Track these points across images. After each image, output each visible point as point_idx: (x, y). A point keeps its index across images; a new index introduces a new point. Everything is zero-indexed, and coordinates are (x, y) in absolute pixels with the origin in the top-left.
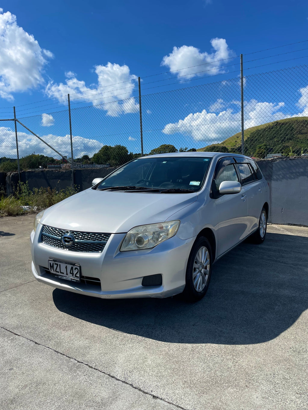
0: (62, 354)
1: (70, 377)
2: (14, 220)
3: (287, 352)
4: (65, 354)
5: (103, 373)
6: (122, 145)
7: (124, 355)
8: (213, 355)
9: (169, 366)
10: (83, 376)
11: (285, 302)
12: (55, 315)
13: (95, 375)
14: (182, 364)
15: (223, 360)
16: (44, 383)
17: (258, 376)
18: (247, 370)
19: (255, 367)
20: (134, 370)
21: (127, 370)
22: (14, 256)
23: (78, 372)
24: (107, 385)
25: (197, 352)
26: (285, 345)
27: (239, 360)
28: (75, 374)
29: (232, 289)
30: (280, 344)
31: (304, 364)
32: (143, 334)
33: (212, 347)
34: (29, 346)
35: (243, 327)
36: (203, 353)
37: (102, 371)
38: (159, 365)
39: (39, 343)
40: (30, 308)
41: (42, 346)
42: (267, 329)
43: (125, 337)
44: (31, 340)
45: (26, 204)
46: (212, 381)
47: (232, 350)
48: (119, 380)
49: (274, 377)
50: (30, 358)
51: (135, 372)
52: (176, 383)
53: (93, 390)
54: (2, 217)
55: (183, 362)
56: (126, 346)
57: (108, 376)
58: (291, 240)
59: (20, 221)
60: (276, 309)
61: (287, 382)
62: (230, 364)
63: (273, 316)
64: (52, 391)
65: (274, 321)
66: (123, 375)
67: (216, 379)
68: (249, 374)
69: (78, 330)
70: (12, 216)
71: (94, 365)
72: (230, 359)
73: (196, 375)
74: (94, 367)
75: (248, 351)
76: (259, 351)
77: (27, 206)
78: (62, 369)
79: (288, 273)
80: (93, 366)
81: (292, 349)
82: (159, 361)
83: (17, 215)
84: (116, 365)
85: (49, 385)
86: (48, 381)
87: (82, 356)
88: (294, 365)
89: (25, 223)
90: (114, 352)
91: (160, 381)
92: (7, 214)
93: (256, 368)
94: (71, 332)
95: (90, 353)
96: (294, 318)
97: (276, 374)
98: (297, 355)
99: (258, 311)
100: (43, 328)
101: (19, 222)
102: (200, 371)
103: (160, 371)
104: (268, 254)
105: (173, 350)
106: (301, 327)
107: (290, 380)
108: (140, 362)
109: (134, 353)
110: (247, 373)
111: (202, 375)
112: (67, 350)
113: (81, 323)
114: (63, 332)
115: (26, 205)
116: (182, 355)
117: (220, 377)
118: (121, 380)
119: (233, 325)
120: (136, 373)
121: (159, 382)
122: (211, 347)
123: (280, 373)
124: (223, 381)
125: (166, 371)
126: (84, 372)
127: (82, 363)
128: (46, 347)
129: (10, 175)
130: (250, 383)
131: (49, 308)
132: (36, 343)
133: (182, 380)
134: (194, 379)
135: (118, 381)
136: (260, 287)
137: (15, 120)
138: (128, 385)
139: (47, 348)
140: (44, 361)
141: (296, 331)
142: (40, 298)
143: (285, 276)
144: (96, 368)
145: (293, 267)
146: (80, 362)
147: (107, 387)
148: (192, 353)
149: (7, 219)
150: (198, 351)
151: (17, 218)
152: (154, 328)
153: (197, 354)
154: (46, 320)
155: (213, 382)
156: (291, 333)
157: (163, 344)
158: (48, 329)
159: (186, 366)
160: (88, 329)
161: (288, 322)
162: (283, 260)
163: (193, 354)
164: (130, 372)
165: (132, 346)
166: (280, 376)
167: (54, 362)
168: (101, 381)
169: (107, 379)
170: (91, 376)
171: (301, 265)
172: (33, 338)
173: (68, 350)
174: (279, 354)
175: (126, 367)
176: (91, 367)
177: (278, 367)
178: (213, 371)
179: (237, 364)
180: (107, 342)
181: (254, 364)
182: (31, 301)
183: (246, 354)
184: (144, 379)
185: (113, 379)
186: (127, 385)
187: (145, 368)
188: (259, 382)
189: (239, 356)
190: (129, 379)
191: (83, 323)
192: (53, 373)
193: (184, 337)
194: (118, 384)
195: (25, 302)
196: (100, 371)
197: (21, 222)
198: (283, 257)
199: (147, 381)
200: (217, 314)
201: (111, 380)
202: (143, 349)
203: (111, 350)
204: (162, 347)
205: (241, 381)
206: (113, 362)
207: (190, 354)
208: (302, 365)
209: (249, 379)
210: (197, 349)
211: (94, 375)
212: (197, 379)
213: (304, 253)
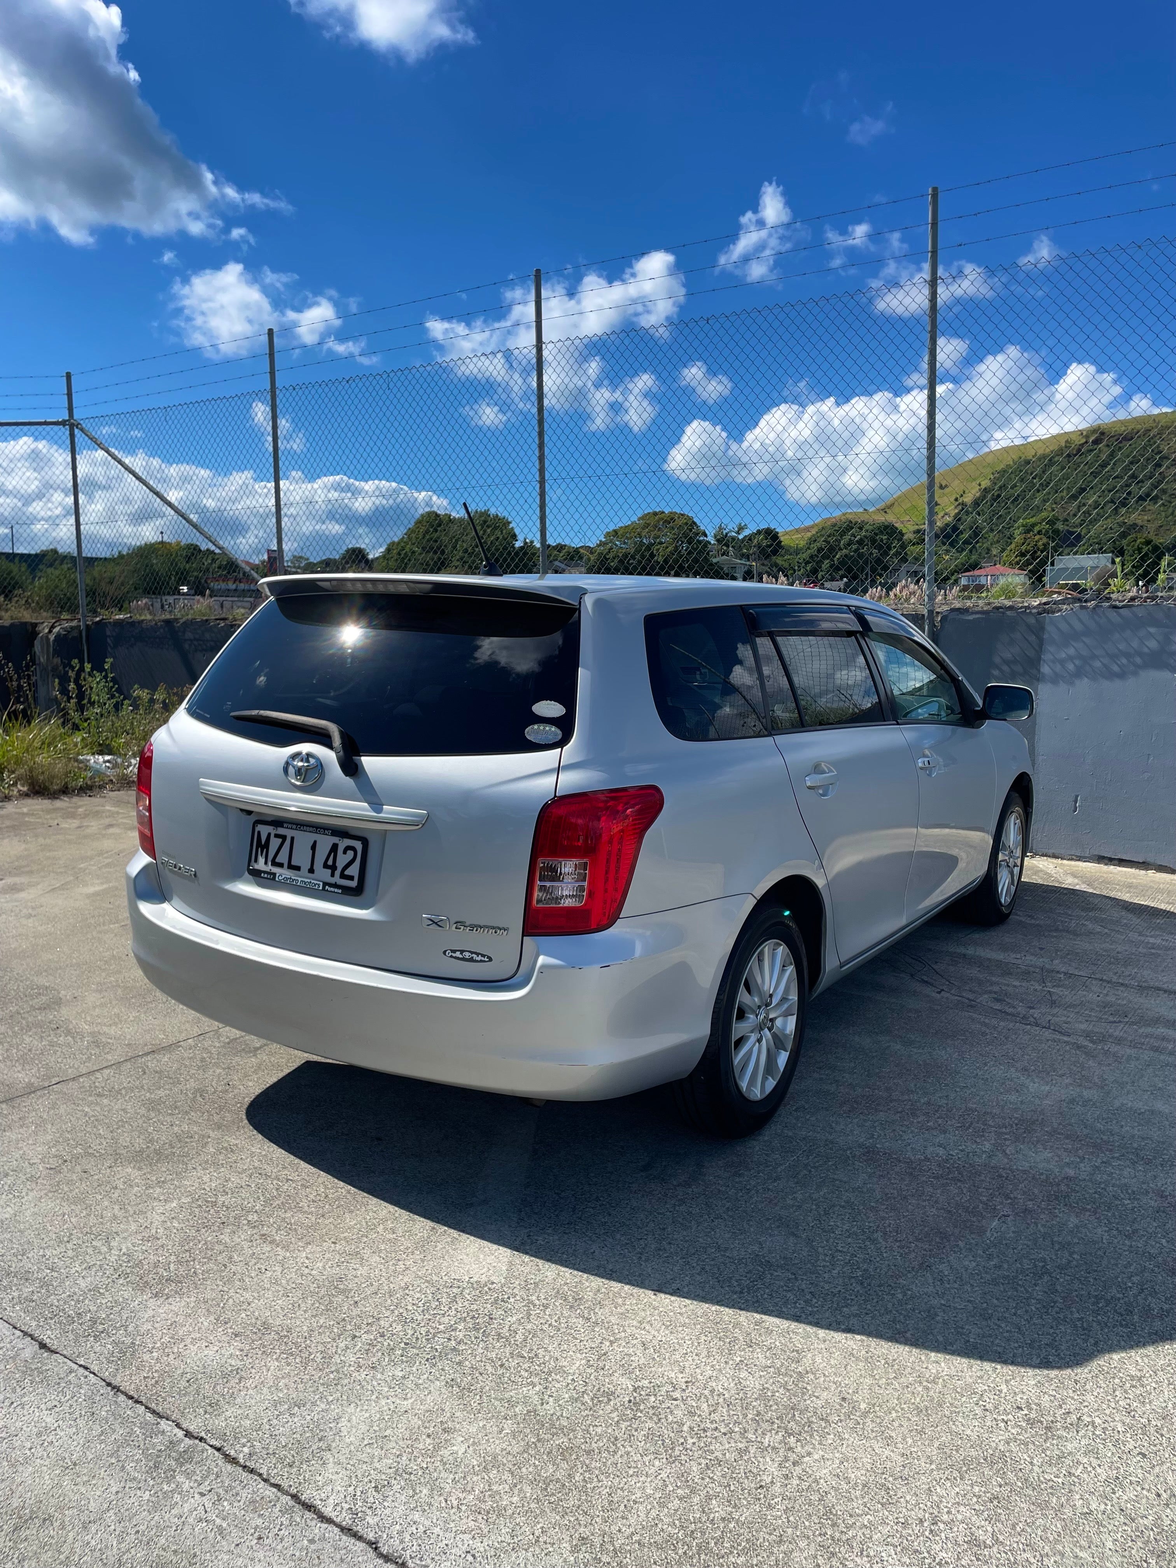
0: (131, 1398)
1: (146, 1496)
2: (48, 811)
3: (1002, 1425)
4: (143, 1399)
5: (274, 1490)
6: (493, 511)
7: (367, 1415)
8: (709, 1425)
9: (531, 1469)
10: (197, 1496)
11: (1030, 1204)
12: (133, 1227)
13: (244, 1494)
14: (583, 1463)
15: (747, 1450)
16: (48, 1520)
17: (871, 1526)
18: (831, 1499)
19: (864, 1486)
20: (393, 1482)
21: (366, 1480)
22: (25, 966)
23: (180, 1478)
24: (282, 1540)
25: (651, 1412)
26: (1000, 1391)
27: (809, 1454)
28: (166, 1487)
29: (831, 1138)
30: (981, 1388)
31: (1060, 1480)
32: (456, 1323)
33: (712, 1391)
34: (14, 1358)
35: (846, 1306)
36: (670, 1418)
37: (272, 1481)
38: (491, 1463)
39: (53, 1348)
40: (46, 1194)
41: (61, 1359)
42: (938, 1318)
43: (382, 1336)
44: (25, 1333)
45: (104, 749)
46: (688, 1539)
47: (785, 1407)
48: (330, 1521)
49: (931, 1531)
50: (11, 1410)
51: (396, 1487)
52: (545, 1543)
53: (226, 1557)
54: (7, 798)
55: (588, 1452)
56: (379, 1376)
57: (291, 1503)
58: (1098, 929)
59: (73, 816)
60: (988, 1234)
61: (978, 1560)
62: (771, 1467)
63: (974, 1264)
64: (72, 1552)
65: (972, 1285)
66: (348, 1499)
67: (703, 1533)
68: (836, 1515)
69: (209, 1295)
70: (43, 795)
71: (246, 1450)
72: (774, 1448)
73: (630, 1512)
74: (242, 1461)
75: (848, 1416)
76: (894, 1414)
77: (107, 758)
78: (120, 1464)
79: (1062, 1076)
80: (241, 1455)
81: (1026, 1412)
82: (496, 1446)
83: (65, 791)
84: (327, 1455)
85: (63, 1528)
86: (60, 1508)
87: (206, 1412)
88: (1019, 1484)
89: (88, 826)
90: (331, 1398)
91: (485, 1531)
92: (25, 789)
93: (867, 1493)
94: (183, 1303)
95: (238, 1401)
96: (1054, 1275)
97: (942, 1521)
98: (1038, 1441)
99: (918, 1240)
100: (80, 1281)
101: (69, 821)
102: (648, 1497)
103: (495, 1488)
104: (996, 988)
105: (557, 1401)
106: (1076, 1315)
107: (995, 1549)
108: (421, 1446)
109: (407, 1404)
110: (829, 1511)
111: (653, 1513)
112: (153, 1381)
113: (225, 1266)
114: (152, 1303)
115: (101, 753)
116: (588, 1422)
117: (722, 1525)
118: (338, 1520)
119: (808, 1297)
120: (398, 1495)
121: (482, 1536)
122: (706, 1392)
123: (960, 1517)
124: (728, 1545)
125: (516, 1492)
126: (204, 1478)
127: (201, 1439)
128: (75, 1367)
129: (50, 632)
130: (833, 1554)
131: (116, 1195)
132: (43, 1346)
133: (573, 1531)
134: (619, 1531)
135: (325, 1526)
136: (945, 1132)
137: (71, 425)
138: (361, 1545)
139: (81, 1370)
140: (61, 1422)
141: (1052, 1331)
142: (91, 1151)
143: (1047, 1088)
144: (251, 1464)
145: (1085, 1047)
146: (195, 1435)
147: (279, 1547)
148: (631, 1416)
149: (25, 810)
150: (653, 1407)
151: (63, 803)
152: (503, 1301)
153: (651, 1418)
154: (95, 1248)
155: (690, 1548)
156: (1033, 1341)
157: (523, 1373)
158: (96, 1289)
159: (597, 1472)
160: (247, 1295)
161: (1027, 1292)
162: (1053, 1015)
163: (635, 1418)
164: (376, 1487)
165: (404, 1377)
166: (956, 1529)
167: (97, 1430)
168: (259, 1521)
169: (283, 1515)
170: (226, 1499)
171: (1119, 1041)
172: (34, 1324)
173: (157, 1382)
174: (968, 1432)
175: (364, 1466)
176: (234, 1461)
177: (957, 1490)
178: (696, 1500)
179: (798, 1470)
180: (310, 1354)
181: (863, 1472)
182: (54, 1163)
183: (840, 1430)
184: (428, 1523)
185: (308, 1515)
186: (357, 1543)
187: (435, 1475)
188: (872, 1554)
189: (811, 1436)
190: (368, 1519)
191: (234, 1268)
192: (85, 1478)
193: (612, 1342)
194: (323, 1539)
195: (31, 1165)
196: (265, 1480)
197: (75, 823)
198: (1053, 1003)
199: (437, 1530)
200: (756, 1248)
201: (298, 1520)
202: (443, 1390)
203: (321, 1389)
204: (517, 1384)
205: (802, 1544)
206: (320, 1440)
207: (623, 1418)
208: (1051, 1487)
209: (833, 1538)
210: (652, 1399)
211: (237, 1494)
212: (632, 1529)
213: (1143, 989)
